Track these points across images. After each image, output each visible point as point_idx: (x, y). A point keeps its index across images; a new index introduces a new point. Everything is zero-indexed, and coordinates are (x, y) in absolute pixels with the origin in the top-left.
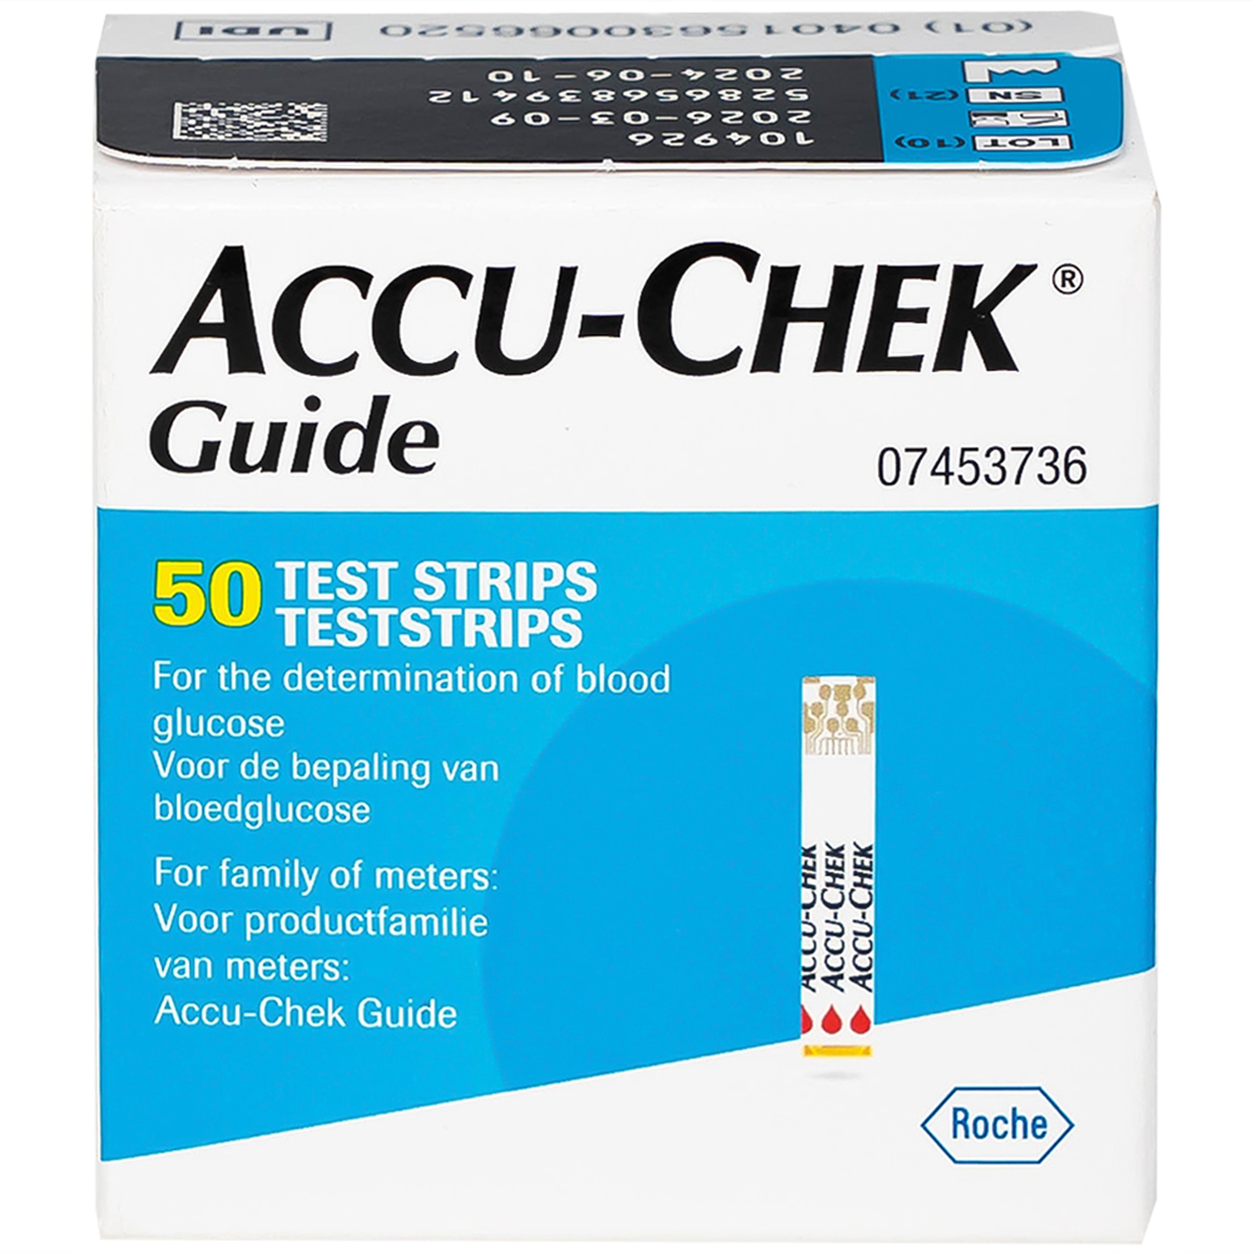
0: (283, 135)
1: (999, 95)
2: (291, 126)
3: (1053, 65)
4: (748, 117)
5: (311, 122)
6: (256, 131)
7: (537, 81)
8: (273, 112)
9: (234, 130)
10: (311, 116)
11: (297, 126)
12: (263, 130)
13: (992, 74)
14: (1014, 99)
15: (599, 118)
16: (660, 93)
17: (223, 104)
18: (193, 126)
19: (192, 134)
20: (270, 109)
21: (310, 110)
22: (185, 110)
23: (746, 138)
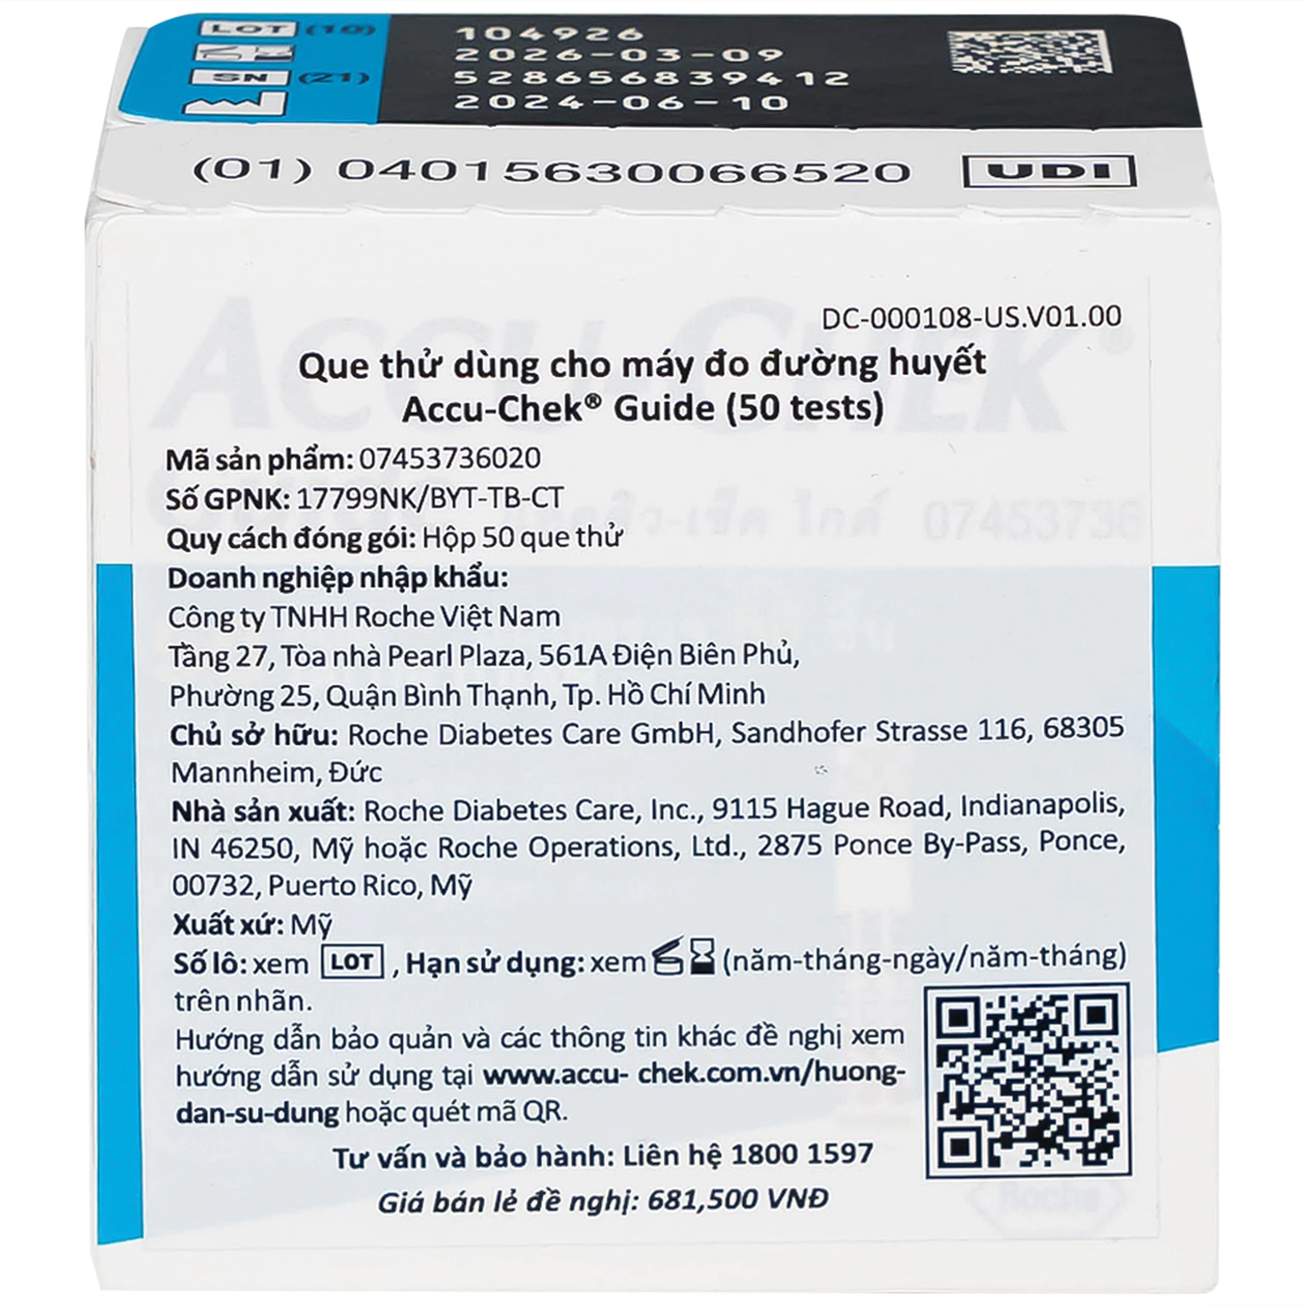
0: (992, 38)
1: (256, 78)
2: (988, 48)
3: (189, 109)
4: (520, 54)
5: (967, 52)
6: (1021, 42)
7: (735, 97)
8: (1009, 63)
9: (1045, 43)
10: (968, 59)
11: (981, 48)
12: (1015, 43)
13: (256, 101)
14: (242, 74)
15: (672, 54)
16: (608, 80)
17: (1062, 72)
18: (1087, 46)
19: (1088, 36)
20: (1012, 67)
21: (970, 65)
22: (1100, 64)
23: (524, 35)
